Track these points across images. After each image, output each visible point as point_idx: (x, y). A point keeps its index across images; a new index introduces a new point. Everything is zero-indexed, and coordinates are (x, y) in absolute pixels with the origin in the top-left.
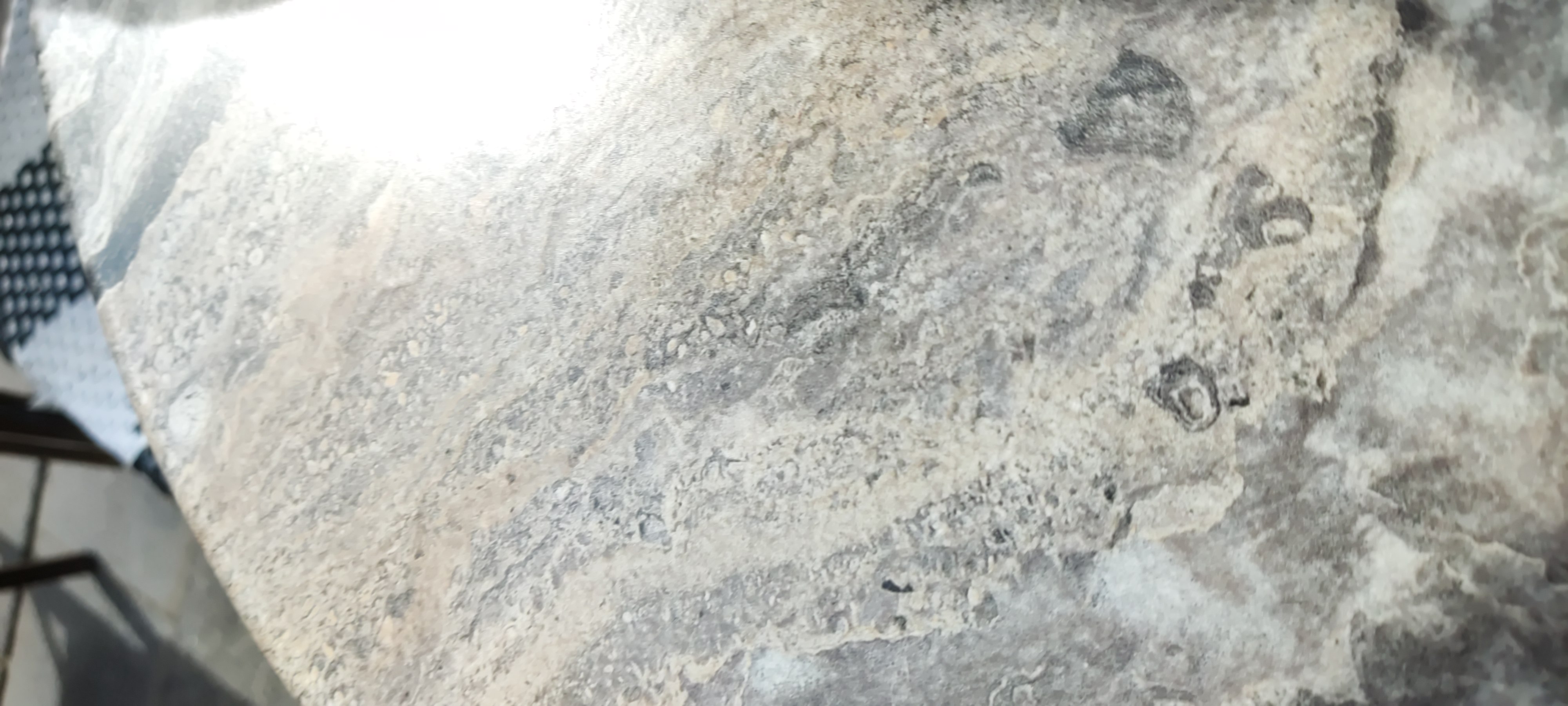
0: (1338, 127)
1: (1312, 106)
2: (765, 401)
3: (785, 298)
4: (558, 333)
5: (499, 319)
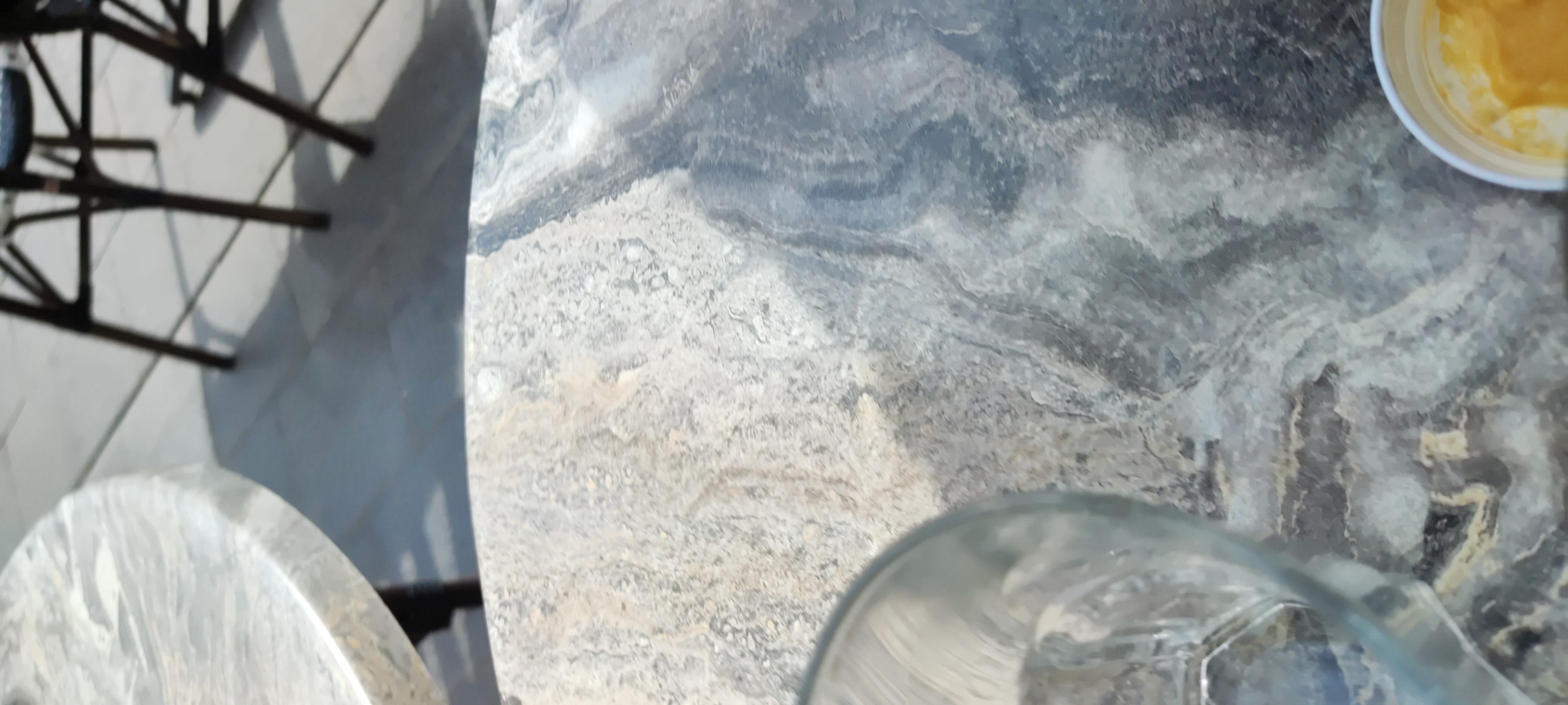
4: (679, 558)
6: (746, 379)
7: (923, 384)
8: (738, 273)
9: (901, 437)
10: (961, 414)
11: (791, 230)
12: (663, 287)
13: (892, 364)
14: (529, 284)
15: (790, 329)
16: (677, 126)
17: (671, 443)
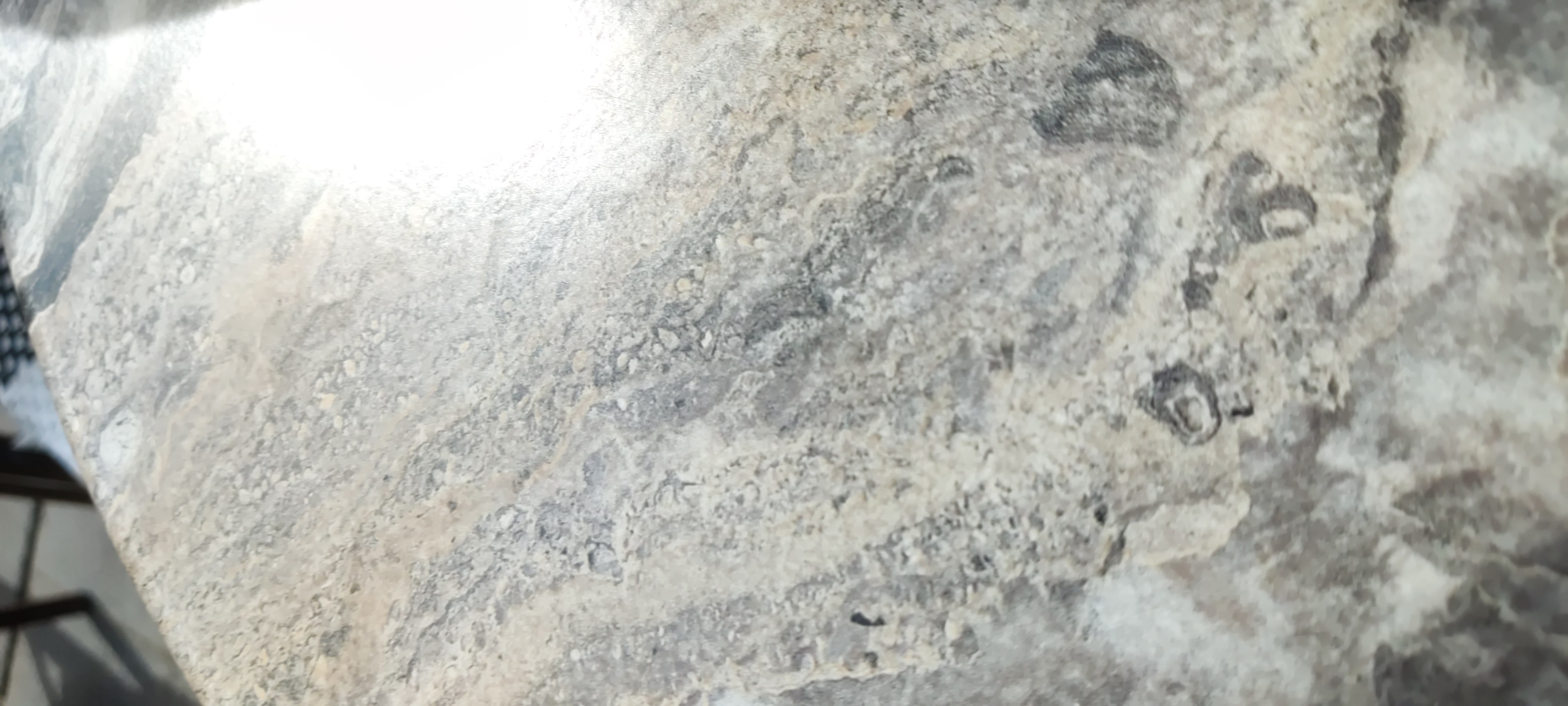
0: (1340, 107)
1: (1310, 85)
2: (722, 418)
3: (742, 307)
4: (501, 349)
5: (439, 335)
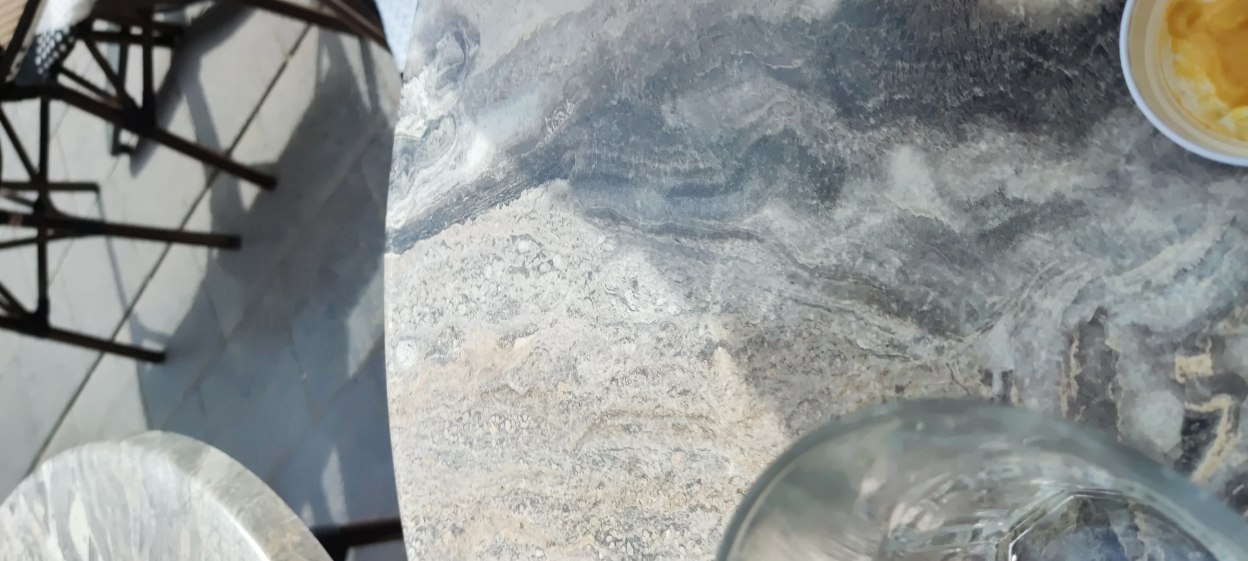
4: (567, 484)
6: (621, 340)
7: (767, 337)
8: (611, 258)
9: (751, 379)
10: (799, 359)
11: (654, 223)
12: (549, 272)
13: (741, 323)
14: (438, 274)
15: (656, 299)
16: (557, 146)
17: (559, 393)
